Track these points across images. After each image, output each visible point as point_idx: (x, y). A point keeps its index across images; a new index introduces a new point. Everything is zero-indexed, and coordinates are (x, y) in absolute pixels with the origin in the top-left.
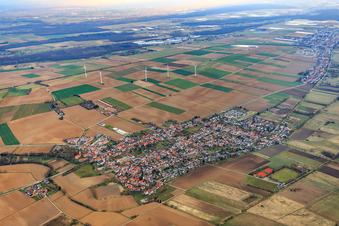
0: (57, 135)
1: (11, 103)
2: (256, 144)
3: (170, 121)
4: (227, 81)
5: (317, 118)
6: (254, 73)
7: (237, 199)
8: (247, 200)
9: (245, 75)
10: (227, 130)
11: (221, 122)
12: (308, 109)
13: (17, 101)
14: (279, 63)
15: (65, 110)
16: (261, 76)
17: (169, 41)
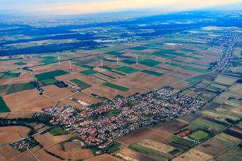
0: (38, 106)
1: (5, 83)
2: (179, 113)
3: (118, 96)
4: (159, 68)
5: (222, 95)
6: (178, 63)
7: (165, 152)
8: (172, 153)
9: (172, 64)
10: (159, 103)
11: (155, 97)
12: (216, 88)
13: (10, 81)
14: (196, 56)
15: (44, 88)
16: (183, 65)
17: (119, 40)
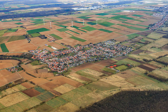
1: (8, 35)
2: (114, 55)
3: (78, 45)
4: (112, 28)
5: (149, 45)
7: (97, 76)
8: (101, 76)
9: (122, 25)
10: (103, 49)
11: (102, 46)
12: (146, 41)
13: (11, 34)
15: (31, 39)
16: (130, 25)
17: (90, 8)
